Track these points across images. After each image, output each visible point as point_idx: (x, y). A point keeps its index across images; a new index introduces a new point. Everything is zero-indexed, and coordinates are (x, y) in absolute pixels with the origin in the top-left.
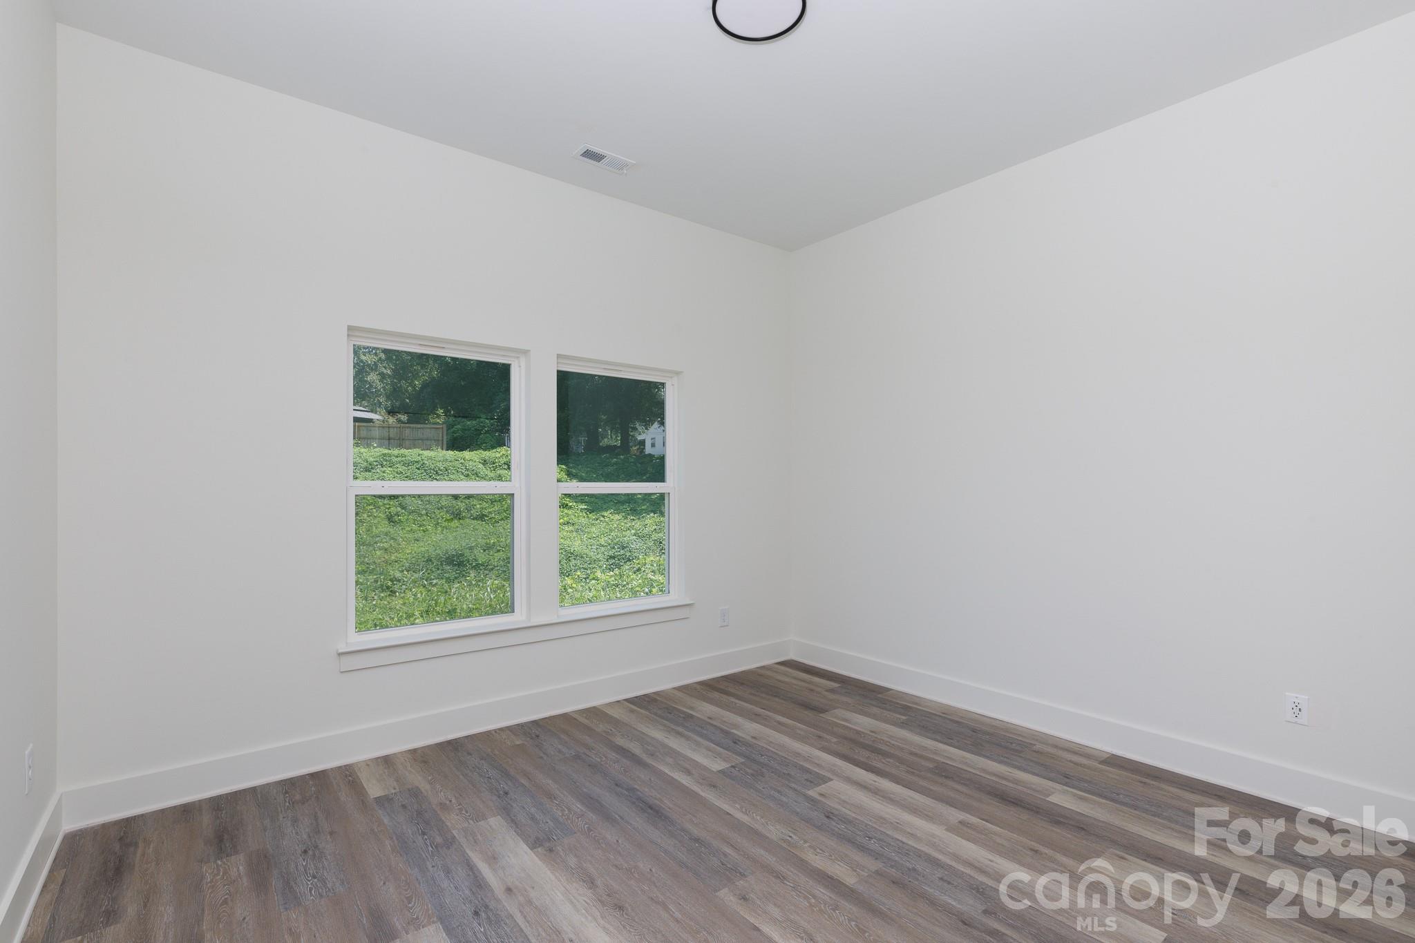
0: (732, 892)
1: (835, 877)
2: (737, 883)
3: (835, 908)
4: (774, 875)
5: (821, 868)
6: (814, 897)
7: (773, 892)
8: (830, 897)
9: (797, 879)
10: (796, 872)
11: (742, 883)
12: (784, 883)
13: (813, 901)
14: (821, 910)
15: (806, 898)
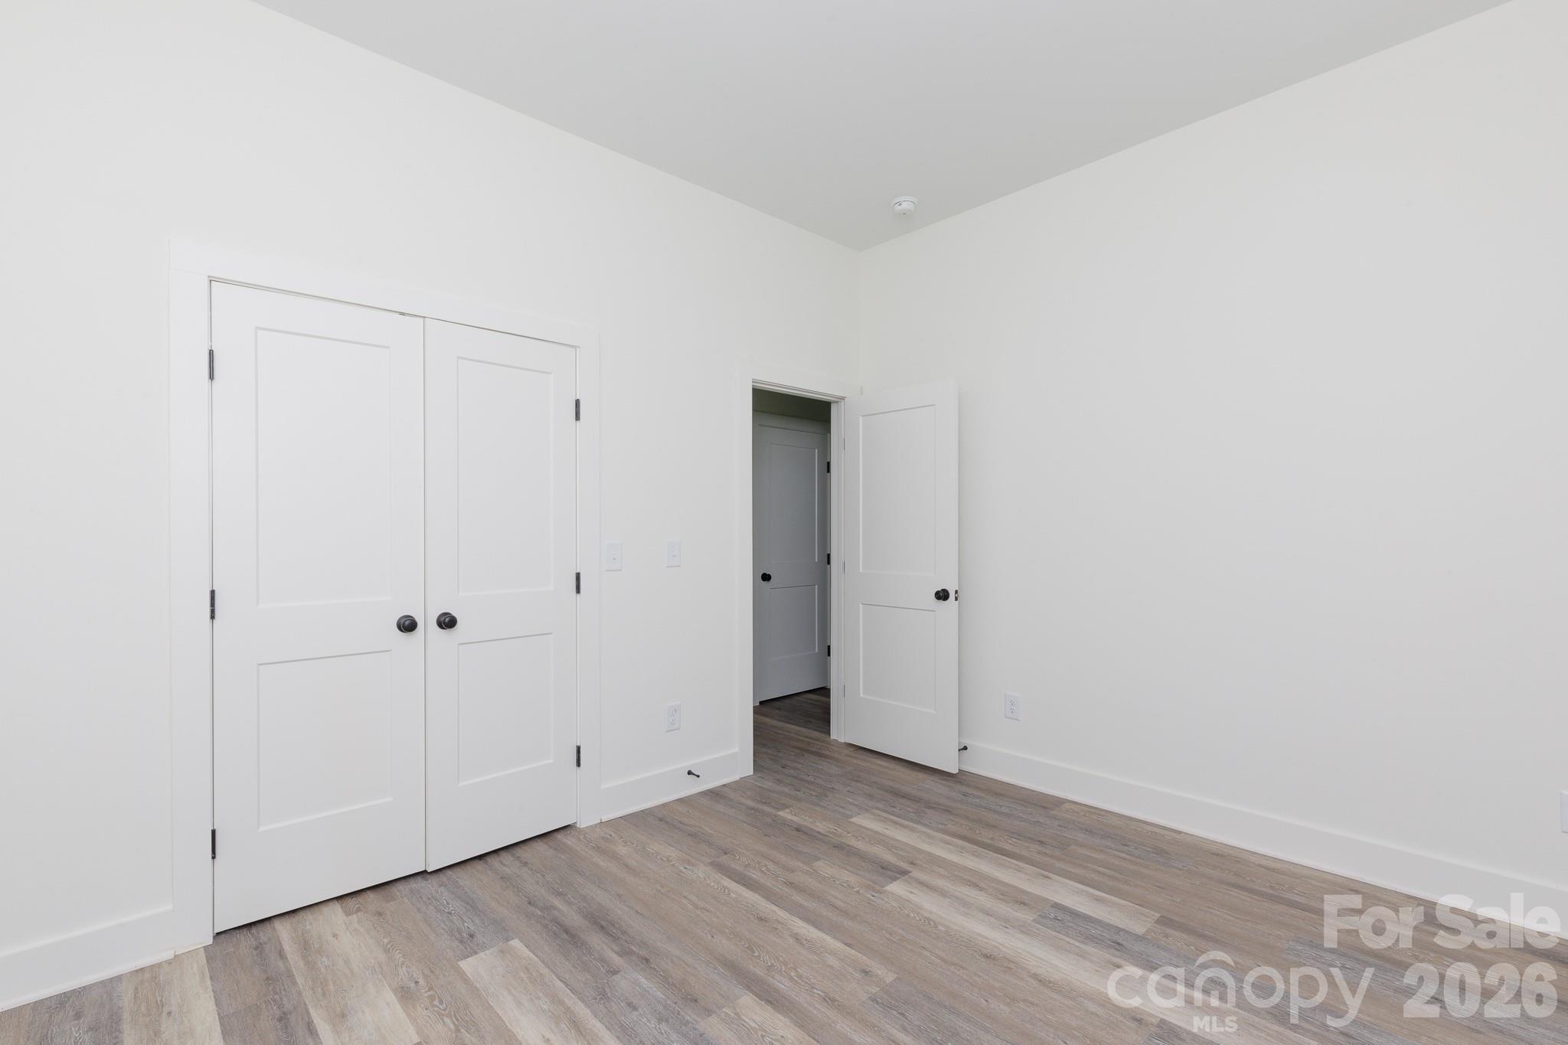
0: (880, 979)
1: (763, 1003)
2: (878, 989)
3: (770, 968)
4: (836, 1003)
5: (779, 1015)
6: (791, 978)
7: (836, 981)
8: (773, 978)
9: (809, 998)
10: (811, 1009)
11: (872, 990)
12: (824, 992)
13: (793, 974)
14: (786, 964)
15: (800, 977)
